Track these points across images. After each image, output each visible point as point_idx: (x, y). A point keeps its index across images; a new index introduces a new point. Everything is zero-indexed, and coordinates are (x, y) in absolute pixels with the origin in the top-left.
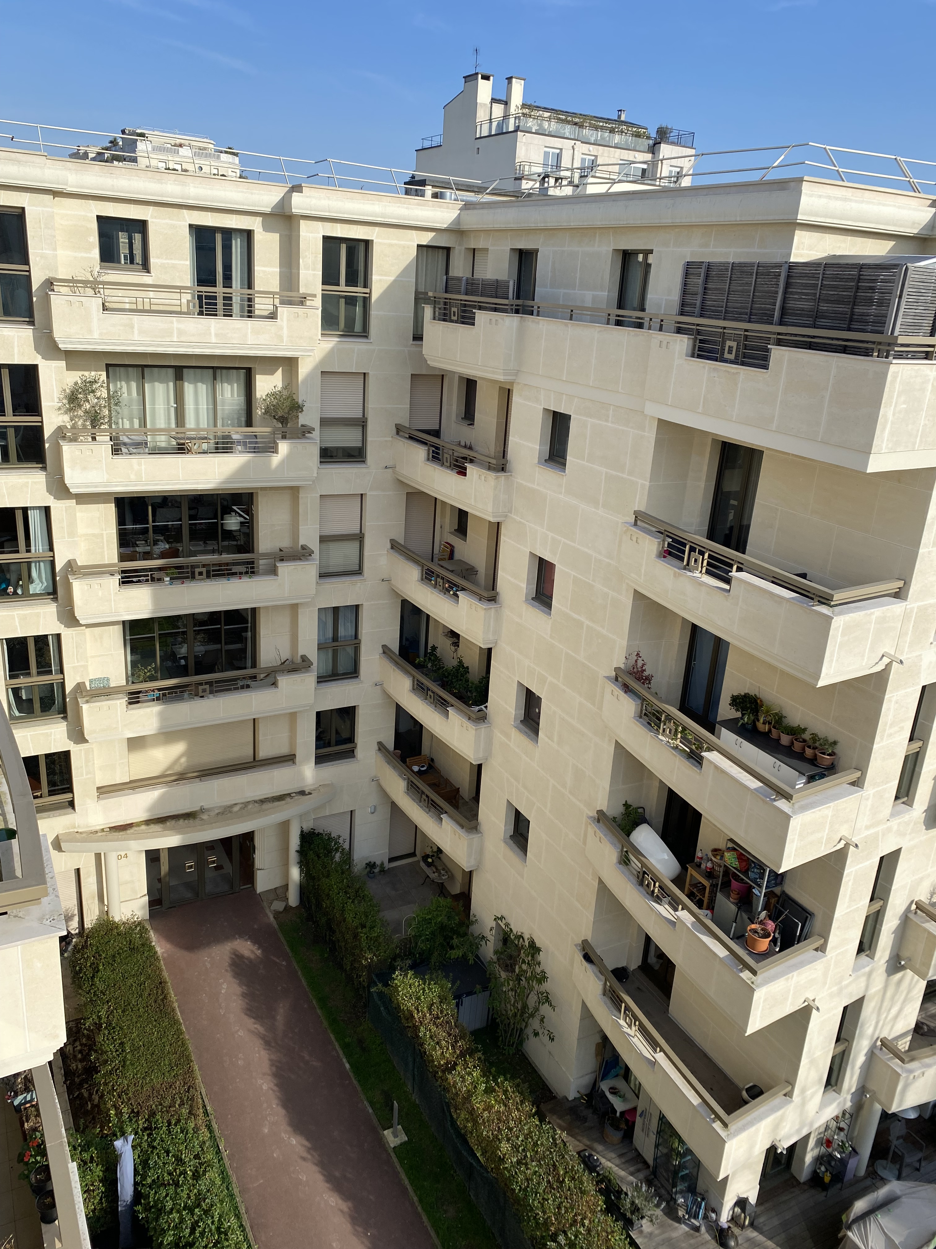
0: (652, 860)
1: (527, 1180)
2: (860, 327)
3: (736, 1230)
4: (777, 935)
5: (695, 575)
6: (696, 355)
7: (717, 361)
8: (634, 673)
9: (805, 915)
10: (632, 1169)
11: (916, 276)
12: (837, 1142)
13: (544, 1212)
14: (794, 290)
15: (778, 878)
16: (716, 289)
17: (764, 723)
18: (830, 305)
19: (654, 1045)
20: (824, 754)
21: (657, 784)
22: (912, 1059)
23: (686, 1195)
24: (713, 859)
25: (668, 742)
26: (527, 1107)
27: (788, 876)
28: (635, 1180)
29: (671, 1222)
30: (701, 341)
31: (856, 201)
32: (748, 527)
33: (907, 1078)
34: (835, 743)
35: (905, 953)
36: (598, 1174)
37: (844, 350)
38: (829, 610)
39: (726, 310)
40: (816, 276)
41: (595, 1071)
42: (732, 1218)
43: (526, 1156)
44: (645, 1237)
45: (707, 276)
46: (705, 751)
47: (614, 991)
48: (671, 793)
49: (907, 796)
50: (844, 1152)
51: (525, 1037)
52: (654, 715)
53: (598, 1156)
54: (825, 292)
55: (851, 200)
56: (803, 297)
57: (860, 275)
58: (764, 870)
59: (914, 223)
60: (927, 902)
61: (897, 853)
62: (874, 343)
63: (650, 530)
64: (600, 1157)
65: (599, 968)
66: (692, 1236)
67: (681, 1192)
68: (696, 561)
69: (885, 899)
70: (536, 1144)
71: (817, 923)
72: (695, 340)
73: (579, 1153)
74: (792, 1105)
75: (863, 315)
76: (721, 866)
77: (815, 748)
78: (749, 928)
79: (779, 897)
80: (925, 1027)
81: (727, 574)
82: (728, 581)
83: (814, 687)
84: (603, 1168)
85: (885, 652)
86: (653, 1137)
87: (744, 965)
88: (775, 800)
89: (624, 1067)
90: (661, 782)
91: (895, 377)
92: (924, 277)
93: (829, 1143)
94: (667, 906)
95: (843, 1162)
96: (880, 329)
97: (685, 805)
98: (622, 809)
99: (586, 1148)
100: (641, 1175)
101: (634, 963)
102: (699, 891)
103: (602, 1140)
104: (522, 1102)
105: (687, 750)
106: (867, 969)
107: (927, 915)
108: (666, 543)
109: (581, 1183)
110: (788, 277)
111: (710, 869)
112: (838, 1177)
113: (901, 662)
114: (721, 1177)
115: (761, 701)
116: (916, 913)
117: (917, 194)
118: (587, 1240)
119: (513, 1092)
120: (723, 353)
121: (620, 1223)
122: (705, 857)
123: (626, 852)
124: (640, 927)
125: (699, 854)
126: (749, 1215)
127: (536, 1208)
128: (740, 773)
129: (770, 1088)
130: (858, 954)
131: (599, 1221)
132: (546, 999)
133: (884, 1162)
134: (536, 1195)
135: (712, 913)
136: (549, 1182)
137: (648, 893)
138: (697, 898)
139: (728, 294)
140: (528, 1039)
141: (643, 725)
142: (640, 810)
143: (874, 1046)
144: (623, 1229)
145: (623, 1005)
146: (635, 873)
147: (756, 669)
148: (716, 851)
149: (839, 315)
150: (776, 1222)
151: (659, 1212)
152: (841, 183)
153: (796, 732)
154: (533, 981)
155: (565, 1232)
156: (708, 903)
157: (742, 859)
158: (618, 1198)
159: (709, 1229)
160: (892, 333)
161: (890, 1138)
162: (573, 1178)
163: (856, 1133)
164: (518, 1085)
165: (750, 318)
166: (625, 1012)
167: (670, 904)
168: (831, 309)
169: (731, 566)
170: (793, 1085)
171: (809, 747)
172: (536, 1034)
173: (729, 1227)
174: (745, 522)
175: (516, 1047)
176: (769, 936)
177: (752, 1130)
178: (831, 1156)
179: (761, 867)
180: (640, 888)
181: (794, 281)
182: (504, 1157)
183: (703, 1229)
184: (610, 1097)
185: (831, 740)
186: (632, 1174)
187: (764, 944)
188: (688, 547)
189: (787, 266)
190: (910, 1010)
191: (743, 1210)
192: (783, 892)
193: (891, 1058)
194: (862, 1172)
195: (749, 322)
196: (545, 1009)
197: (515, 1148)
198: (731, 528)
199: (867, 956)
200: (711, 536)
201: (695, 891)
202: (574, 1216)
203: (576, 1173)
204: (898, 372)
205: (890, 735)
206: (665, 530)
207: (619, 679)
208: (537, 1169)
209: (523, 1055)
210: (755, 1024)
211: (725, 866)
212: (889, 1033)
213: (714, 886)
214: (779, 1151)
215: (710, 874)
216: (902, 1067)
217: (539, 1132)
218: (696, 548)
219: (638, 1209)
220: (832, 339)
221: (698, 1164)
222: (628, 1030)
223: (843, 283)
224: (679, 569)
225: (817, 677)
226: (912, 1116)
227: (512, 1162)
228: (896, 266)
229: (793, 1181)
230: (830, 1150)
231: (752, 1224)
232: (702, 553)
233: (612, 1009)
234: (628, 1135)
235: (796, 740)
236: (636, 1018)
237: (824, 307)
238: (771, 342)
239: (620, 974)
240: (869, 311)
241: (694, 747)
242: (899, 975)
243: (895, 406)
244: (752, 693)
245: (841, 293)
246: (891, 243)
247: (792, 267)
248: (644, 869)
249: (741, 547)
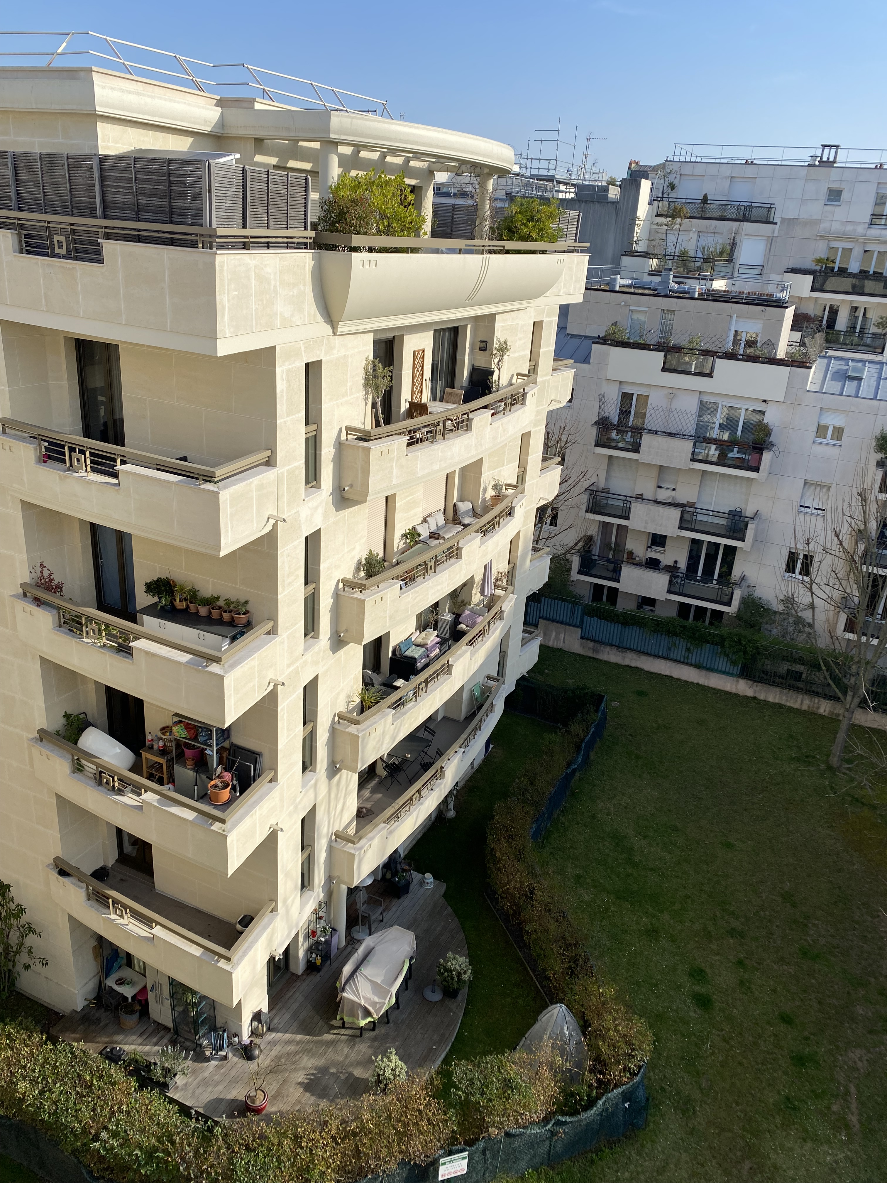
0: (106, 759)
1: (55, 1103)
2: (181, 220)
3: (257, 1041)
4: (235, 782)
5: (81, 475)
6: (24, 251)
7: (48, 256)
8: (43, 584)
9: (254, 756)
10: (155, 1040)
11: (219, 172)
12: (320, 929)
13: (80, 1122)
14: (110, 183)
15: (225, 733)
16: (28, 181)
17: (180, 601)
18: (148, 199)
19: (148, 922)
20: (239, 614)
21: (93, 686)
22: (360, 839)
23: (209, 1035)
24: (163, 737)
25: (94, 642)
26: (36, 1038)
27: (233, 728)
28: (160, 1048)
29: (201, 1065)
30: (26, 236)
31: (149, 96)
32: (122, 420)
33: (359, 854)
34: (246, 602)
35: (338, 758)
36: (124, 1061)
37: (172, 242)
38: (214, 486)
39: (45, 204)
40: (128, 169)
41: (98, 973)
42: (252, 1033)
43: (47, 1082)
44: (182, 1089)
45: (16, 167)
46: (133, 641)
47: (98, 892)
48: (109, 689)
49: (313, 630)
50: (326, 935)
51: (16, 975)
52: (73, 620)
53: (120, 1046)
54: (140, 186)
55: (143, 95)
56: (121, 190)
57: (170, 170)
58: (211, 731)
59: (206, 121)
60: (345, 711)
61: (315, 681)
62: (196, 235)
63: (22, 437)
64: (121, 1046)
65: (76, 876)
66: (222, 1066)
67: (203, 1036)
68: (78, 460)
69: (314, 720)
70: (55, 1067)
71: (265, 760)
72: (19, 234)
73: (101, 1053)
74: (279, 916)
75: (181, 208)
76: (172, 741)
77: (230, 612)
78: (209, 786)
79: (229, 750)
80: (364, 810)
81: (113, 469)
82: (115, 475)
83: (217, 558)
84: (127, 1053)
85: (270, 515)
86: (168, 1003)
87: (213, 819)
88: (207, 666)
89: (125, 955)
90: (96, 682)
91: (222, 267)
92: (226, 173)
93: (314, 933)
94: (130, 795)
95: (328, 943)
96: (199, 221)
97: (125, 697)
98: (63, 721)
99: (106, 1045)
100: (165, 1041)
101: (111, 858)
102: (157, 770)
103: (121, 1029)
104: (29, 1037)
105: (115, 645)
106: (313, 782)
107: (348, 721)
108: (43, 448)
109: (111, 1076)
110: (101, 170)
111: (162, 747)
112: (326, 957)
113: (284, 520)
114: (235, 1003)
115: (173, 581)
116: (339, 723)
117: (202, 93)
118: (129, 1122)
119: (18, 1032)
120: (53, 249)
121: (156, 1091)
122: (155, 738)
123: (78, 759)
124: (108, 823)
125: (149, 737)
126: (265, 1023)
127: (70, 1122)
128: (170, 651)
129: (257, 912)
130: (303, 772)
131: (136, 1100)
132: (30, 929)
133: (357, 928)
134: (67, 1112)
135: (174, 785)
136: (77, 1093)
137: (108, 790)
138: (157, 777)
139: (43, 186)
140: (19, 976)
141: (65, 633)
142: (82, 716)
143: (331, 840)
144: (160, 1094)
145: (110, 900)
146: (92, 775)
147: (162, 554)
148: (164, 730)
149: (159, 209)
150: (287, 1016)
151: (188, 1063)
152: (129, 76)
153: (210, 602)
154: (10, 919)
155: (106, 1128)
156: (168, 778)
157: (189, 728)
158: (149, 1071)
159: (235, 1051)
160: (211, 225)
161: (358, 907)
162: (101, 1077)
163: (332, 916)
164: (20, 1024)
165: (73, 212)
166: (113, 906)
167: (133, 792)
168: (150, 202)
169: (115, 460)
170: (276, 901)
171: (225, 612)
172: (27, 967)
173: (251, 1041)
174: (117, 417)
175: (8, 989)
176: (228, 785)
177: (251, 953)
178: (318, 943)
179: (208, 728)
180: (100, 788)
181: (108, 174)
182: (24, 1098)
183: (230, 1055)
184: (119, 989)
185: (242, 601)
186: (156, 1044)
187: (226, 794)
188: (66, 448)
189: (97, 158)
190: (351, 801)
191: (260, 1022)
192: (232, 745)
193: (346, 845)
194: (343, 943)
195: (73, 215)
196: (31, 940)
197: (34, 1082)
198: (105, 424)
199: (310, 771)
200: (87, 433)
201: (153, 771)
202: (111, 1109)
203: (102, 1072)
204: (224, 262)
205: (289, 584)
206: (39, 435)
207: (28, 594)
208: (62, 1088)
209: (18, 993)
210: (234, 863)
211: (176, 739)
212: (338, 826)
213: (170, 762)
214: (277, 958)
215: (163, 752)
216: (354, 848)
217: (56, 1054)
218: (75, 448)
219: (170, 1070)
220: (158, 232)
221: (213, 1004)
222: (122, 921)
223: (156, 178)
224: (63, 471)
225: (218, 547)
226: (369, 882)
227: (33, 1096)
228: (199, 162)
229: (295, 977)
230: (316, 939)
231: (269, 1029)
232: (83, 452)
233: (101, 909)
234: (145, 1011)
235: (213, 608)
236: (125, 907)
237: (143, 200)
238: (100, 236)
239: (100, 874)
240: (185, 205)
241: (120, 641)
242: (337, 777)
243: (228, 293)
244: (163, 577)
245: (156, 187)
246: (190, 140)
247: (102, 159)
248: (100, 769)
249: (120, 440)
